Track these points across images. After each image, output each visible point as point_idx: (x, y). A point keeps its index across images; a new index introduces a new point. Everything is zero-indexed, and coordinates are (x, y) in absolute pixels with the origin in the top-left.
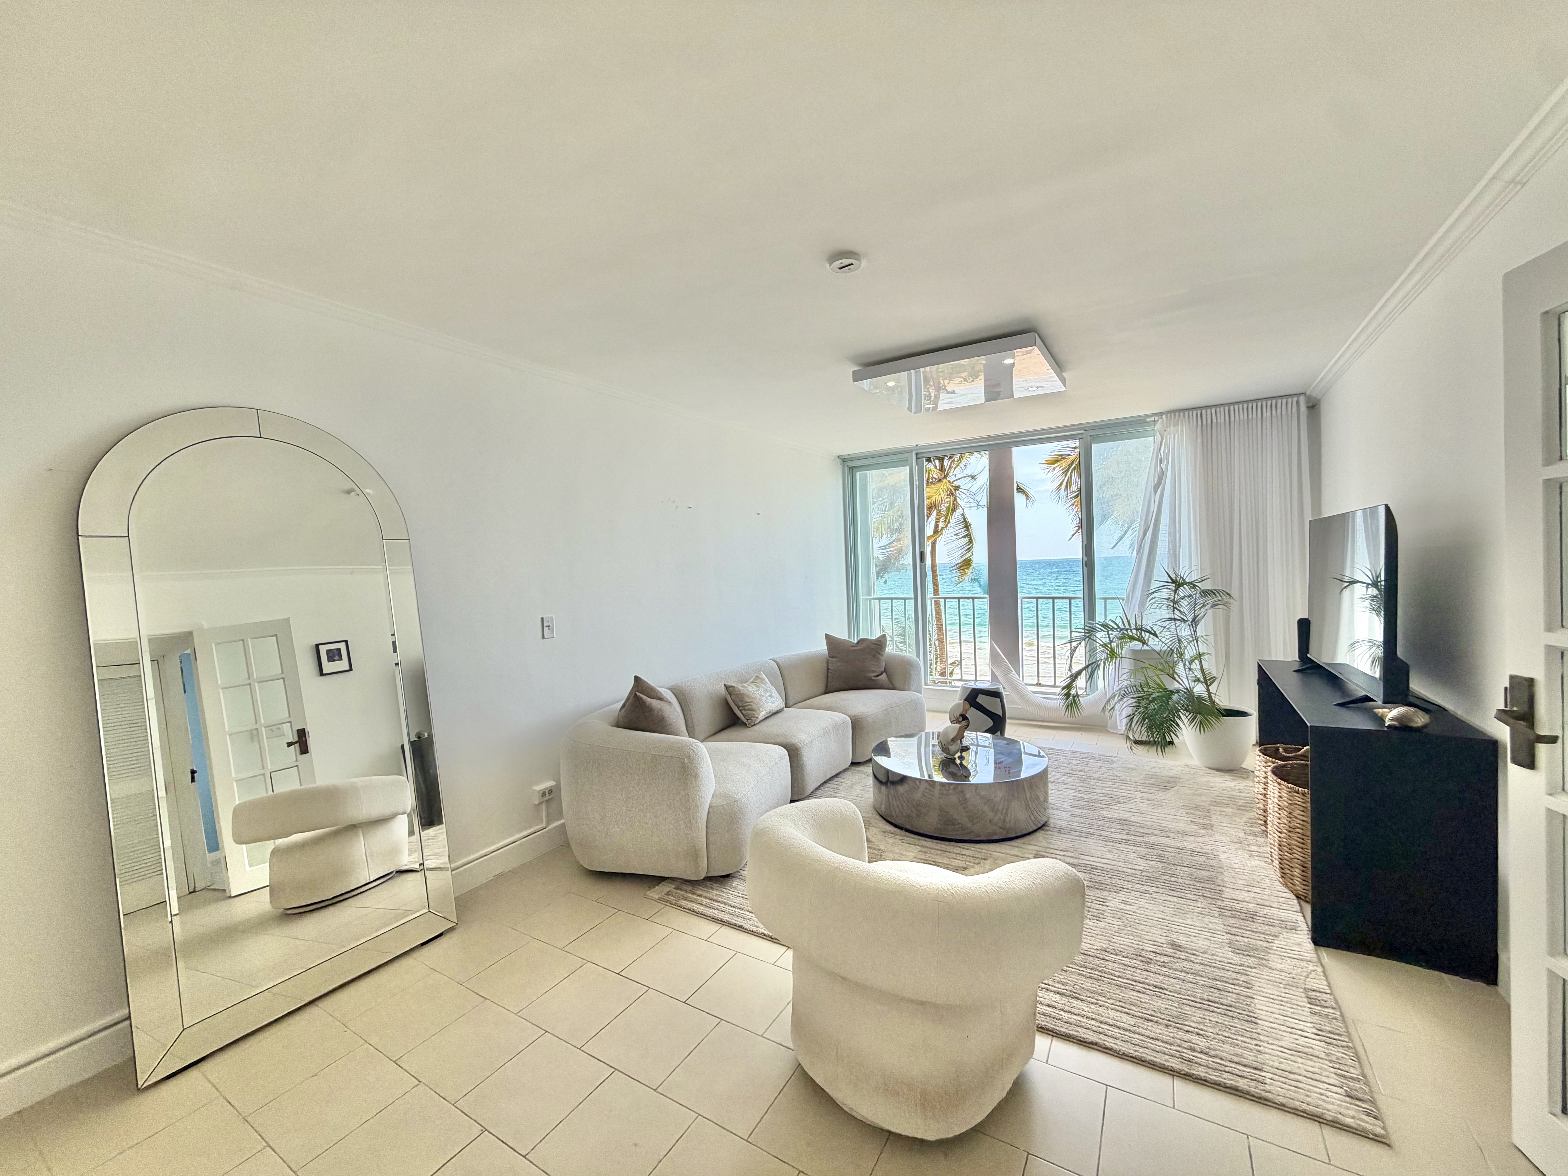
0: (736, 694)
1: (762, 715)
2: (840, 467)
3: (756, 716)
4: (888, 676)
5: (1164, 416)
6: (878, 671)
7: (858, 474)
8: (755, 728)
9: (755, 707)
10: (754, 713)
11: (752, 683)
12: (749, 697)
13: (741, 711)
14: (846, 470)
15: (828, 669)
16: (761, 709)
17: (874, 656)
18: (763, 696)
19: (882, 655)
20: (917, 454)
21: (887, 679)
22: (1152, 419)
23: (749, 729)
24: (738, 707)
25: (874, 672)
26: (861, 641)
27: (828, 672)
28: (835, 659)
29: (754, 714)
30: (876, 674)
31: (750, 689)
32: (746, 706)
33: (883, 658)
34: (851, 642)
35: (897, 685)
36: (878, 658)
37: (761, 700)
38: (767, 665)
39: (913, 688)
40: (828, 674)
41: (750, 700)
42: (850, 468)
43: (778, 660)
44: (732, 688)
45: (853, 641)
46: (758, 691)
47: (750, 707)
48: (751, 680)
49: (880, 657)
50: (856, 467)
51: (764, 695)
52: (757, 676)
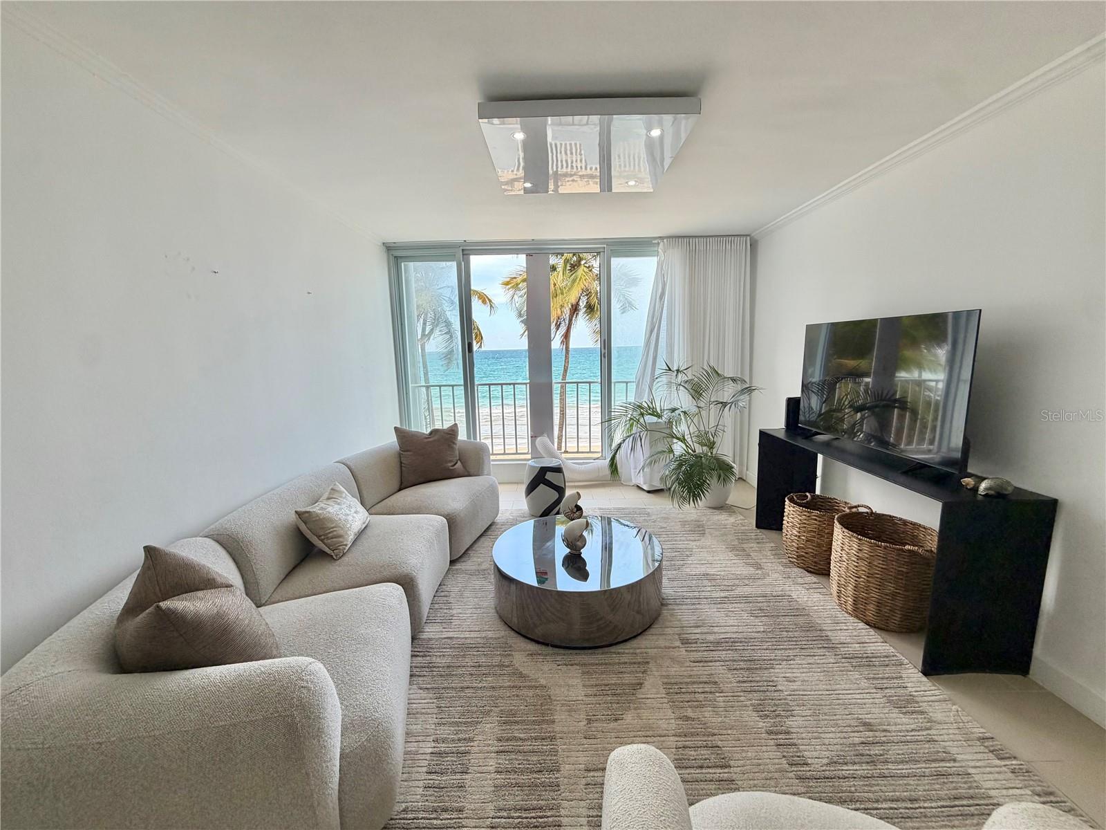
0: (314, 521)
1: (351, 538)
2: (385, 256)
3: (345, 543)
4: (462, 463)
5: (665, 240)
6: (455, 460)
7: (403, 264)
8: (345, 559)
9: (341, 532)
10: (341, 539)
11: (329, 499)
12: (331, 520)
13: (322, 541)
14: (392, 259)
15: (401, 463)
16: (349, 533)
17: (449, 446)
18: (348, 515)
19: (456, 444)
20: (463, 250)
21: (462, 467)
22: (656, 242)
23: (338, 562)
24: (318, 537)
25: (451, 461)
26: (434, 432)
27: (401, 466)
28: (409, 453)
29: (342, 542)
30: (453, 464)
31: (330, 509)
32: (329, 533)
33: (457, 447)
34: (423, 433)
35: (472, 471)
36: (452, 448)
37: (346, 521)
38: (337, 470)
39: (486, 472)
40: (401, 469)
41: (333, 526)
42: (395, 257)
43: (348, 463)
44: (307, 515)
45: (425, 432)
46: (340, 509)
47: (335, 533)
48: (326, 495)
49: (455, 446)
50: (401, 257)
51: (349, 512)
52: (332, 489)
